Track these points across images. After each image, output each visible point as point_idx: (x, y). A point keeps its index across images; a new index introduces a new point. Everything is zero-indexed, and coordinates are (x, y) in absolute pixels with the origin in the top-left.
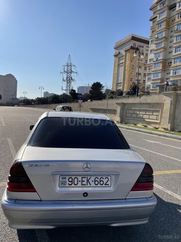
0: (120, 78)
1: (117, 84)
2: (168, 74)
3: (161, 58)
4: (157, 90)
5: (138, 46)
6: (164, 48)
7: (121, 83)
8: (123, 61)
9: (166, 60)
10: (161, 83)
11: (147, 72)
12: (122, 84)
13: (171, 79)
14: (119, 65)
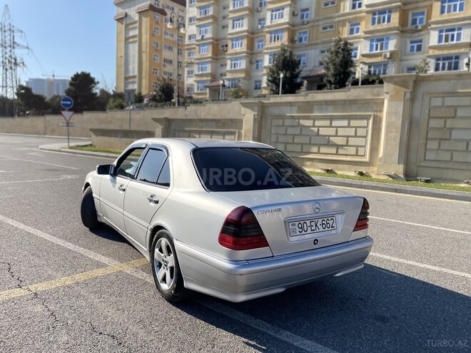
0: (131, 67)
1: (126, 78)
2: (222, 65)
3: (209, 35)
4: (205, 94)
5: (163, 6)
6: (213, 17)
7: (134, 77)
8: (136, 32)
9: (217, 40)
10: (212, 81)
11: (186, 59)
12: (137, 80)
13: (229, 76)
14: (127, 39)
